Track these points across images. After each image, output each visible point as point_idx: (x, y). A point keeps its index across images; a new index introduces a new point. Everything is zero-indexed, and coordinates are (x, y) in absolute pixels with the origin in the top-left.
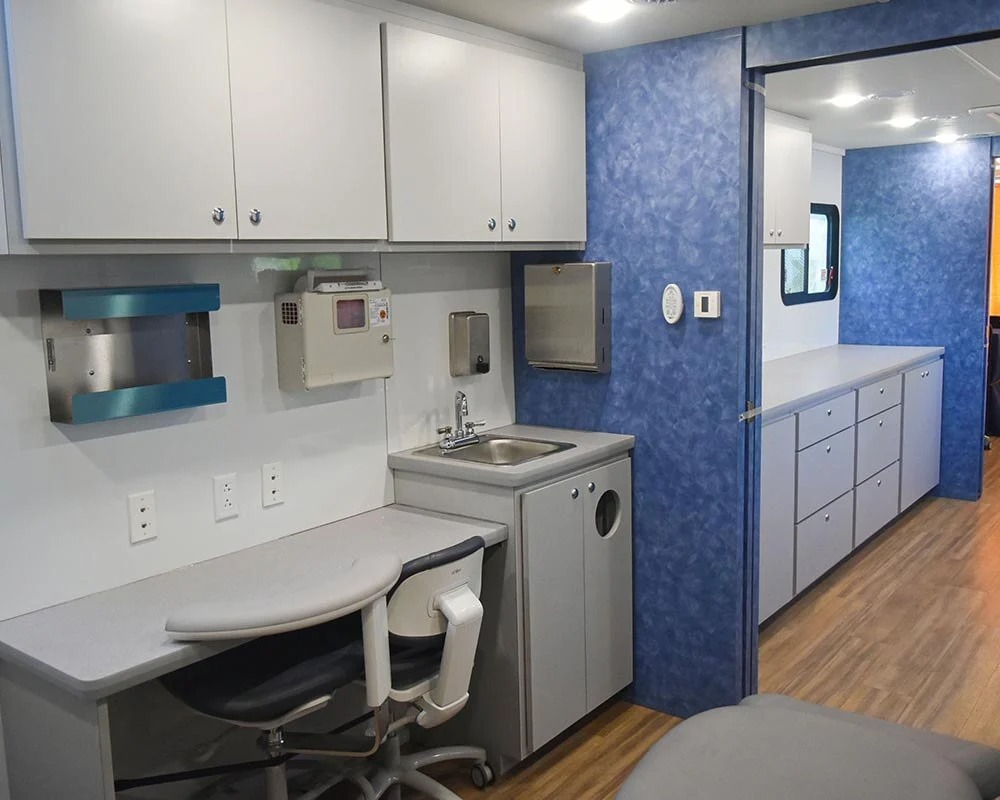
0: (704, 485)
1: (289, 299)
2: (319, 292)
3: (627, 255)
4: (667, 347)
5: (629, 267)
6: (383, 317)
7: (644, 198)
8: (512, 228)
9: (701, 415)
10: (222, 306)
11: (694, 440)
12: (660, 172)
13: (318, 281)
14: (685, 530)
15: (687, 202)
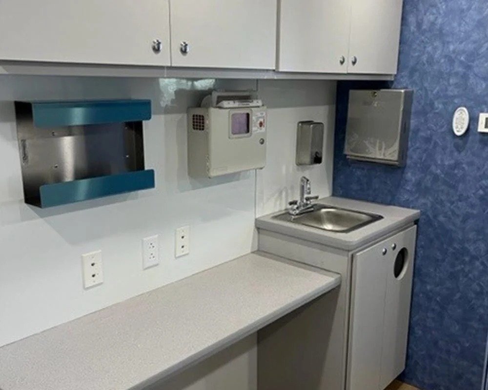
0: (471, 248)
1: (199, 112)
2: (220, 108)
3: (426, 85)
4: (452, 152)
5: (427, 94)
6: (261, 126)
7: (445, 43)
8: (354, 63)
9: (474, 200)
10: (153, 116)
11: (466, 218)
12: (460, 25)
13: (220, 99)
14: (453, 276)
15: (481, 47)
